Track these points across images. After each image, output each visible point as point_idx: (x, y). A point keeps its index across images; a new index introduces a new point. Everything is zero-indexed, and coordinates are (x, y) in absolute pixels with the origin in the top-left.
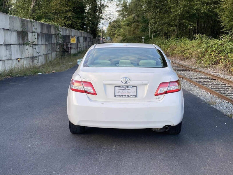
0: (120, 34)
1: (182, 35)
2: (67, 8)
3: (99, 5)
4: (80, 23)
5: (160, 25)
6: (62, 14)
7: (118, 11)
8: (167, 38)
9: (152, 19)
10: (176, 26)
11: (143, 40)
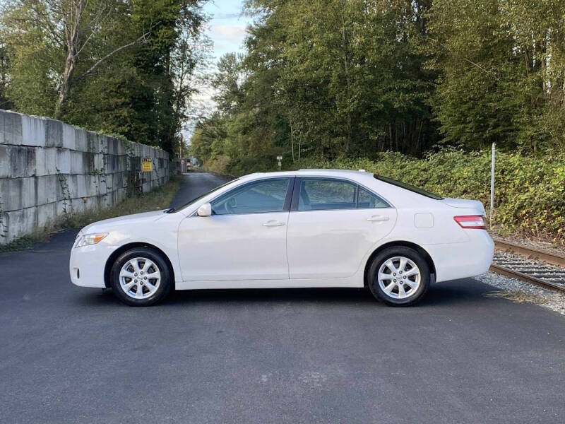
0: (222, 149)
1: (359, 152)
2: (119, 100)
3: (179, 89)
4: (146, 130)
5: (315, 132)
6: (108, 113)
7: (215, 99)
8: (330, 159)
9: (298, 120)
10: (347, 135)
11: (280, 164)
